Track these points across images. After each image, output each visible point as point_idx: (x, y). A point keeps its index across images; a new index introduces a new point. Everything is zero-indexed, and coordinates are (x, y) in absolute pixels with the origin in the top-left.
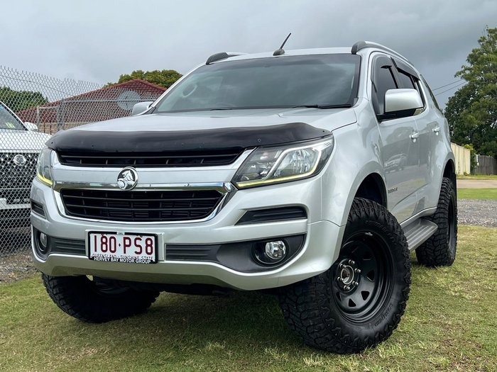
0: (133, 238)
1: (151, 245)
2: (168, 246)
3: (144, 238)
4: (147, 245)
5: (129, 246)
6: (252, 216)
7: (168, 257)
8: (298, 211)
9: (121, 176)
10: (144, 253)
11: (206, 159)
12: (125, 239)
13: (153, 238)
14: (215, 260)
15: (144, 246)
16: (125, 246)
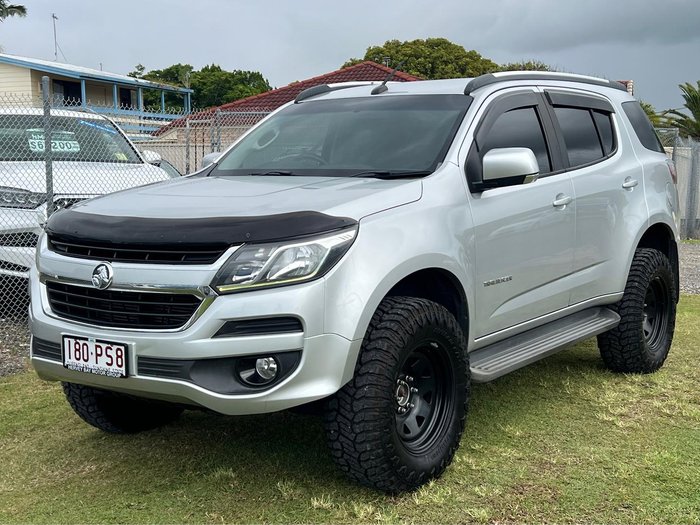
0: (104, 346)
1: (121, 357)
2: (140, 358)
3: (115, 347)
4: (118, 357)
5: (100, 355)
6: (232, 327)
7: (140, 372)
8: (292, 323)
9: (96, 272)
10: (115, 366)
11: (188, 256)
12: (97, 346)
13: (123, 348)
14: (188, 379)
15: (114, 357)
16: (97, 355)
